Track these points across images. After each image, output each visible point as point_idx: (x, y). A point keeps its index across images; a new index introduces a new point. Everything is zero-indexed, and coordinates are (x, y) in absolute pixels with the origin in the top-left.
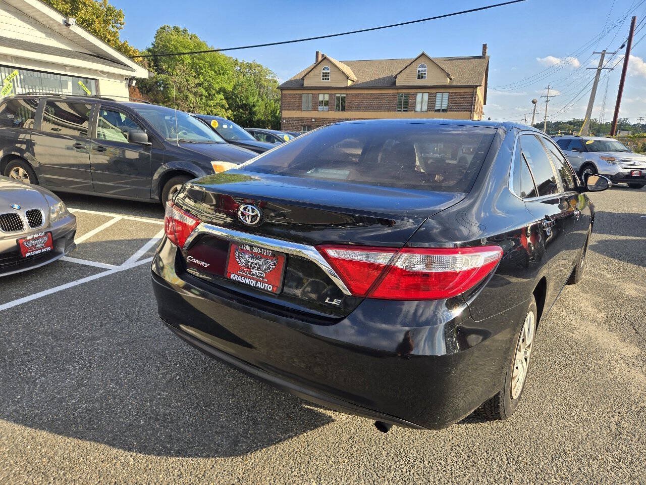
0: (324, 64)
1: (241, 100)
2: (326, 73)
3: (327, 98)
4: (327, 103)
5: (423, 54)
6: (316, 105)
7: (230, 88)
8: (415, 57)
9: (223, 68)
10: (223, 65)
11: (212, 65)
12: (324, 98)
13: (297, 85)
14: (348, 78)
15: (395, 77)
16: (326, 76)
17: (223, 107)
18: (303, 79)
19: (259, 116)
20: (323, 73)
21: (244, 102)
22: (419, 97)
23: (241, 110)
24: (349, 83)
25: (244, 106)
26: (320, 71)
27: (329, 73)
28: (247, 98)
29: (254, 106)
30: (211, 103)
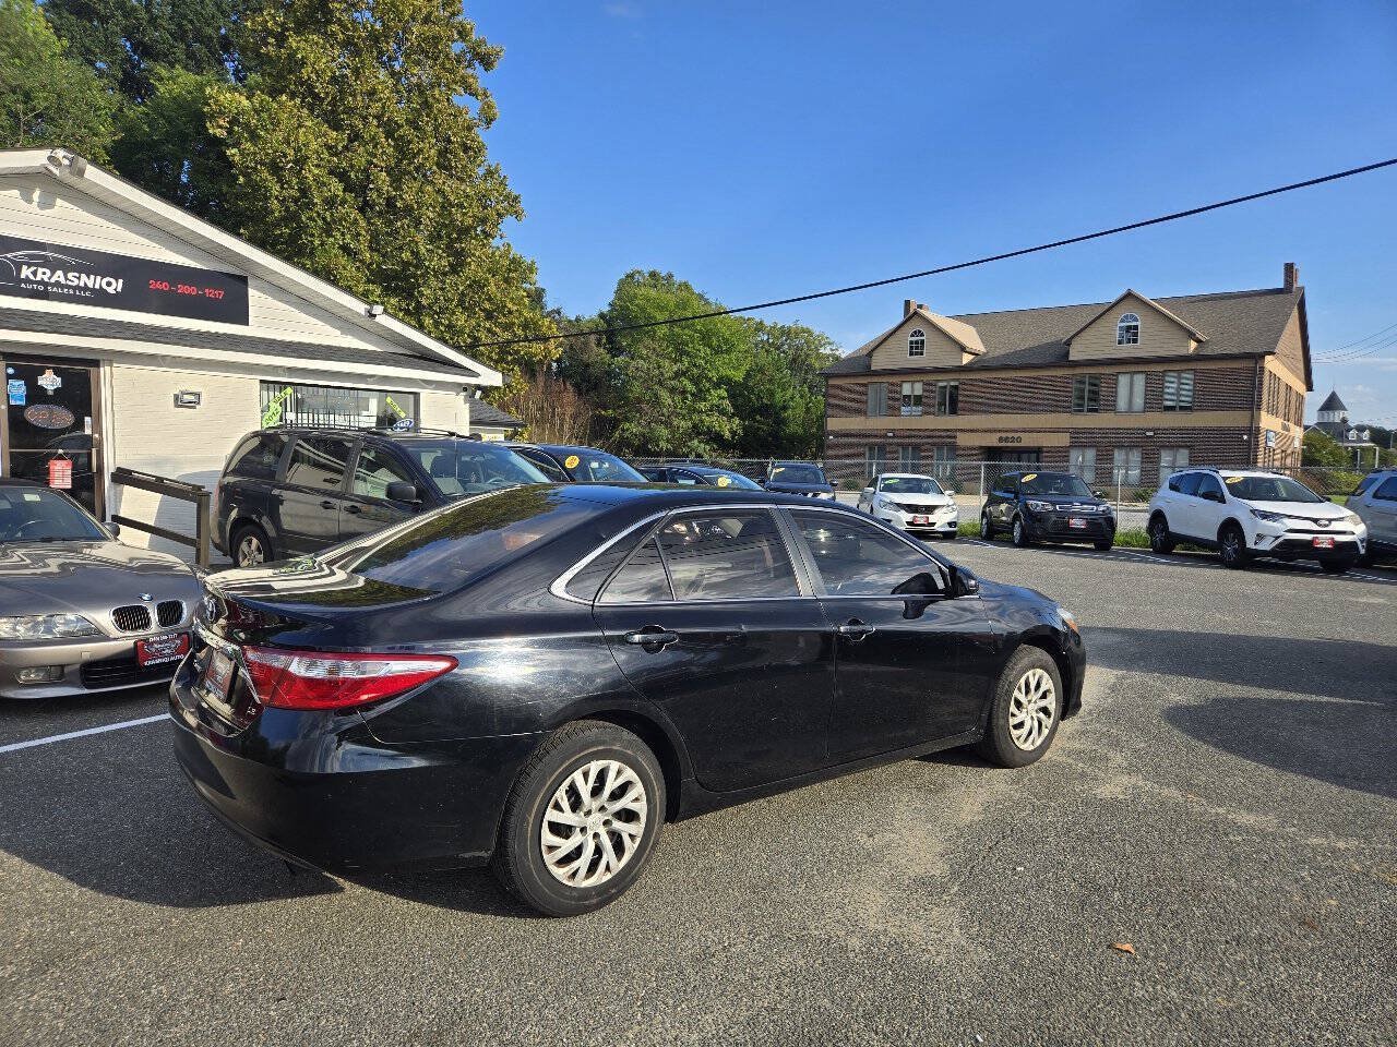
0: (915, 325)
1: (759, 398)
2: (917, 342)
3: (918, 390)
4: (918, 400)
5: (1129, 295)
6: (895, 403)
7: (739, 376)
8: (1113, 300)
9: (726, 341)
10: (727, 335)
11: (706, 338)
12: (913, 391)
13: (861, 367)
14: (963, 349)
15: (1068, 343)
16: (917, 348)
17: (722, 412)
18: (870, 355)
19: (793, 428)
20: (911, 342)
21: (765, 401)
22: (1123, 380)
23: (758, 417)
24: (967, 359)
25: (765, 410)
26: (907, 338)
27: (923, 342)
28: (772, 394)
29: (785, 408)
30: (702, 406)
